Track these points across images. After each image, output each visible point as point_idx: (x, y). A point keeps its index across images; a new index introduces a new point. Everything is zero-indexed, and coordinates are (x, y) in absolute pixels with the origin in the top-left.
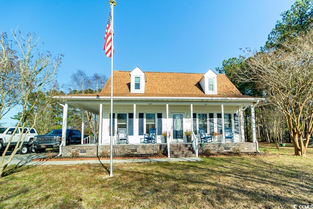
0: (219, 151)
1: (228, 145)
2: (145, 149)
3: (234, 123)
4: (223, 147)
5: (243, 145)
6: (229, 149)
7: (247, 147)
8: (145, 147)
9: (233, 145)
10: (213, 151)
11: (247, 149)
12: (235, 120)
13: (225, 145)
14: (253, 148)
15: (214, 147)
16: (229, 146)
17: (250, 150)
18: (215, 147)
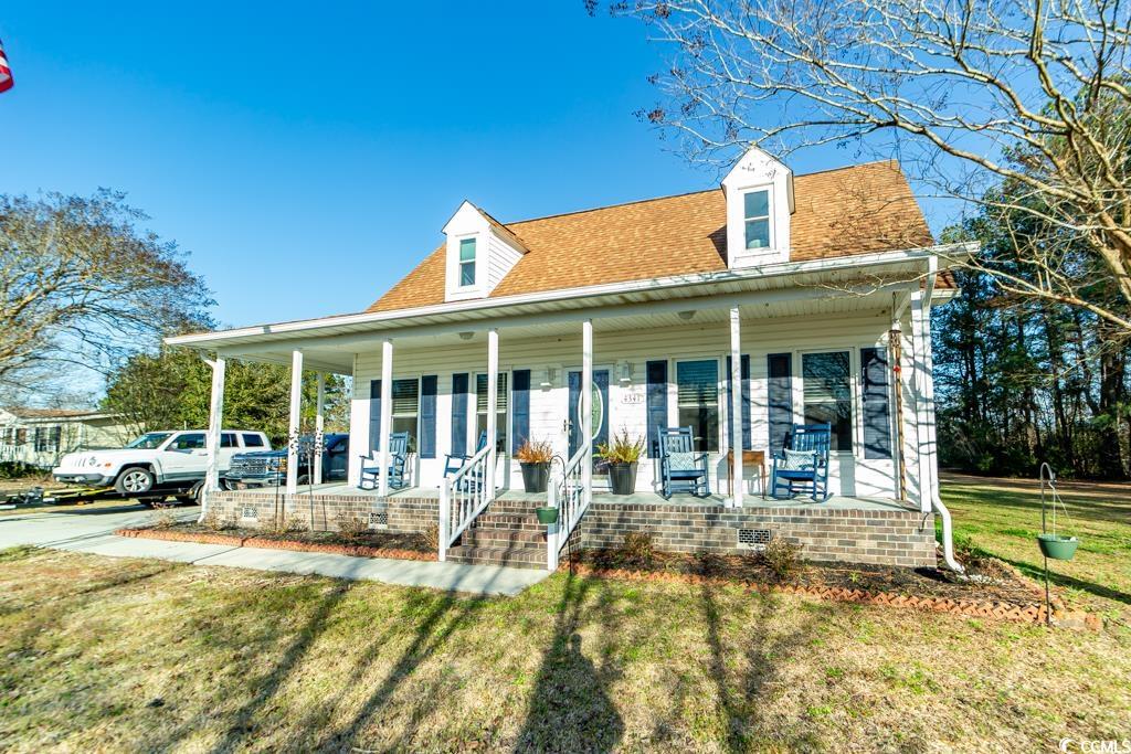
0: (707, 544)
1: (761, 519)
2: (412, 517)
3: (860, 399)
4: (733, 525)
5: (853, 522)
6: (763, 536)
7: (872, 537)
8: (412, 507)
9: (785, 520)
10: (680, 542)
11: (873, 544)
12: (867, 382)
13: (743, 518)
14: (917, 546)
15: (682, 523)
16: (763, 526)
17: (891, 553)
18: (688, 523)
